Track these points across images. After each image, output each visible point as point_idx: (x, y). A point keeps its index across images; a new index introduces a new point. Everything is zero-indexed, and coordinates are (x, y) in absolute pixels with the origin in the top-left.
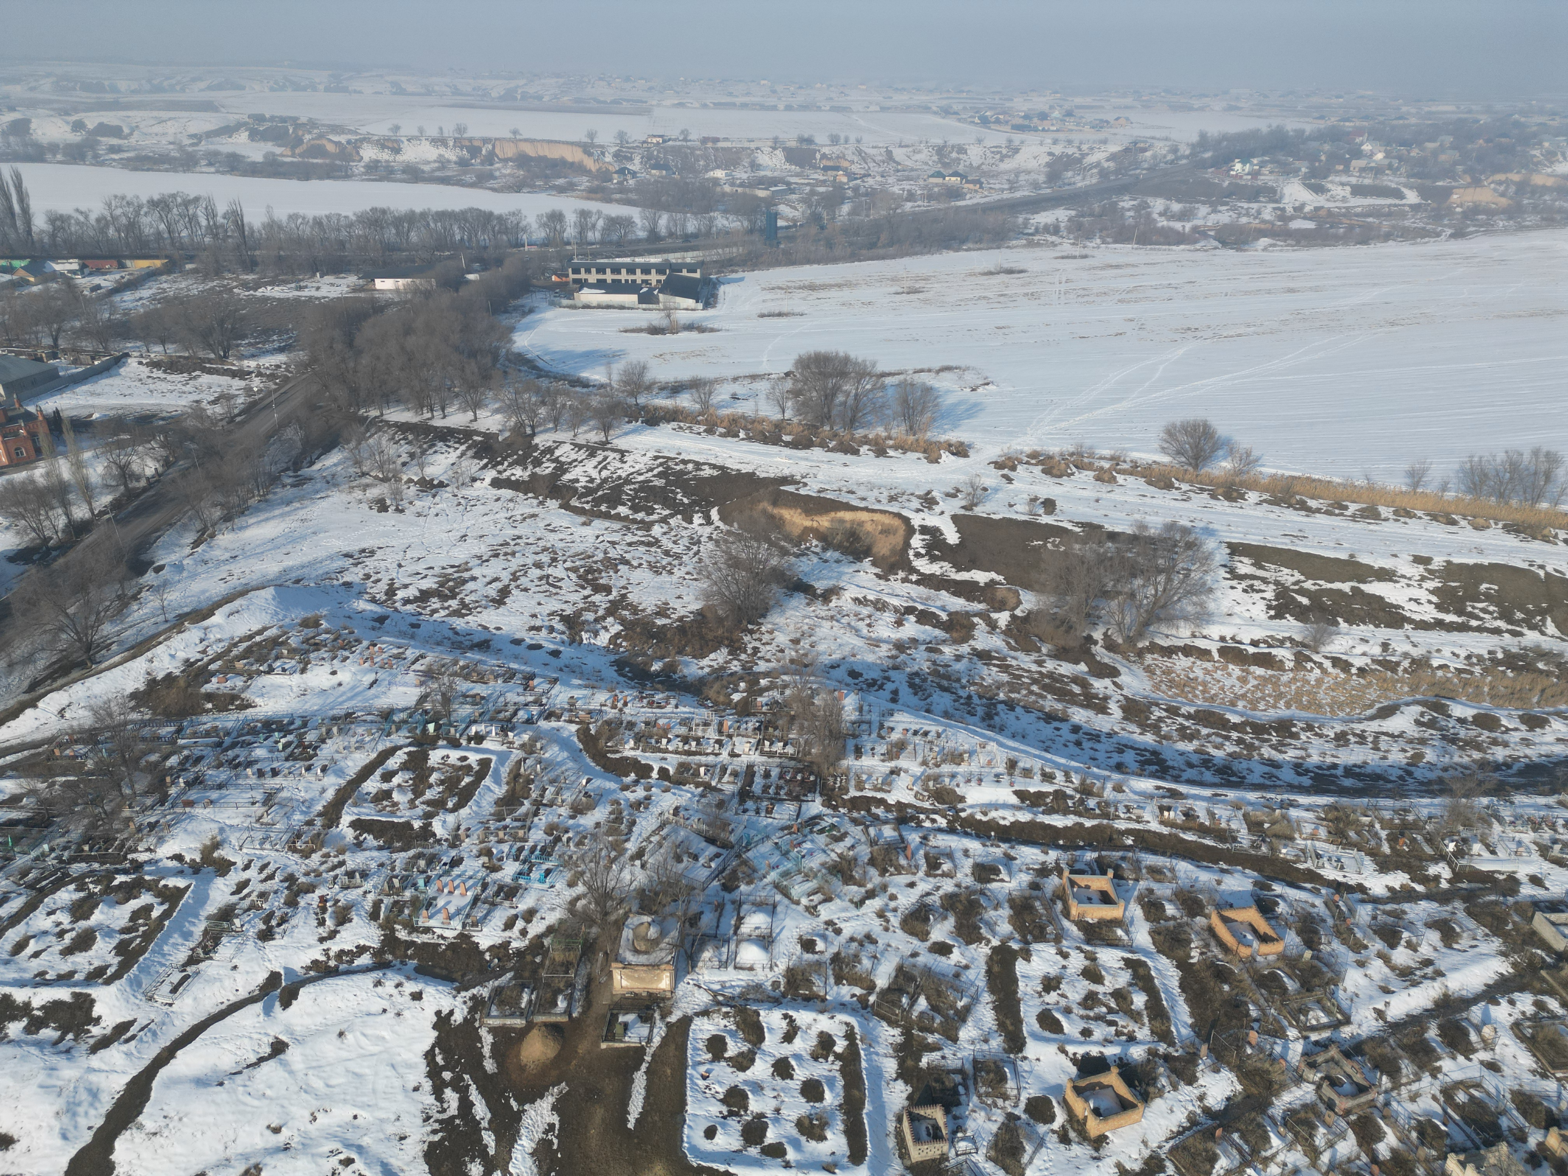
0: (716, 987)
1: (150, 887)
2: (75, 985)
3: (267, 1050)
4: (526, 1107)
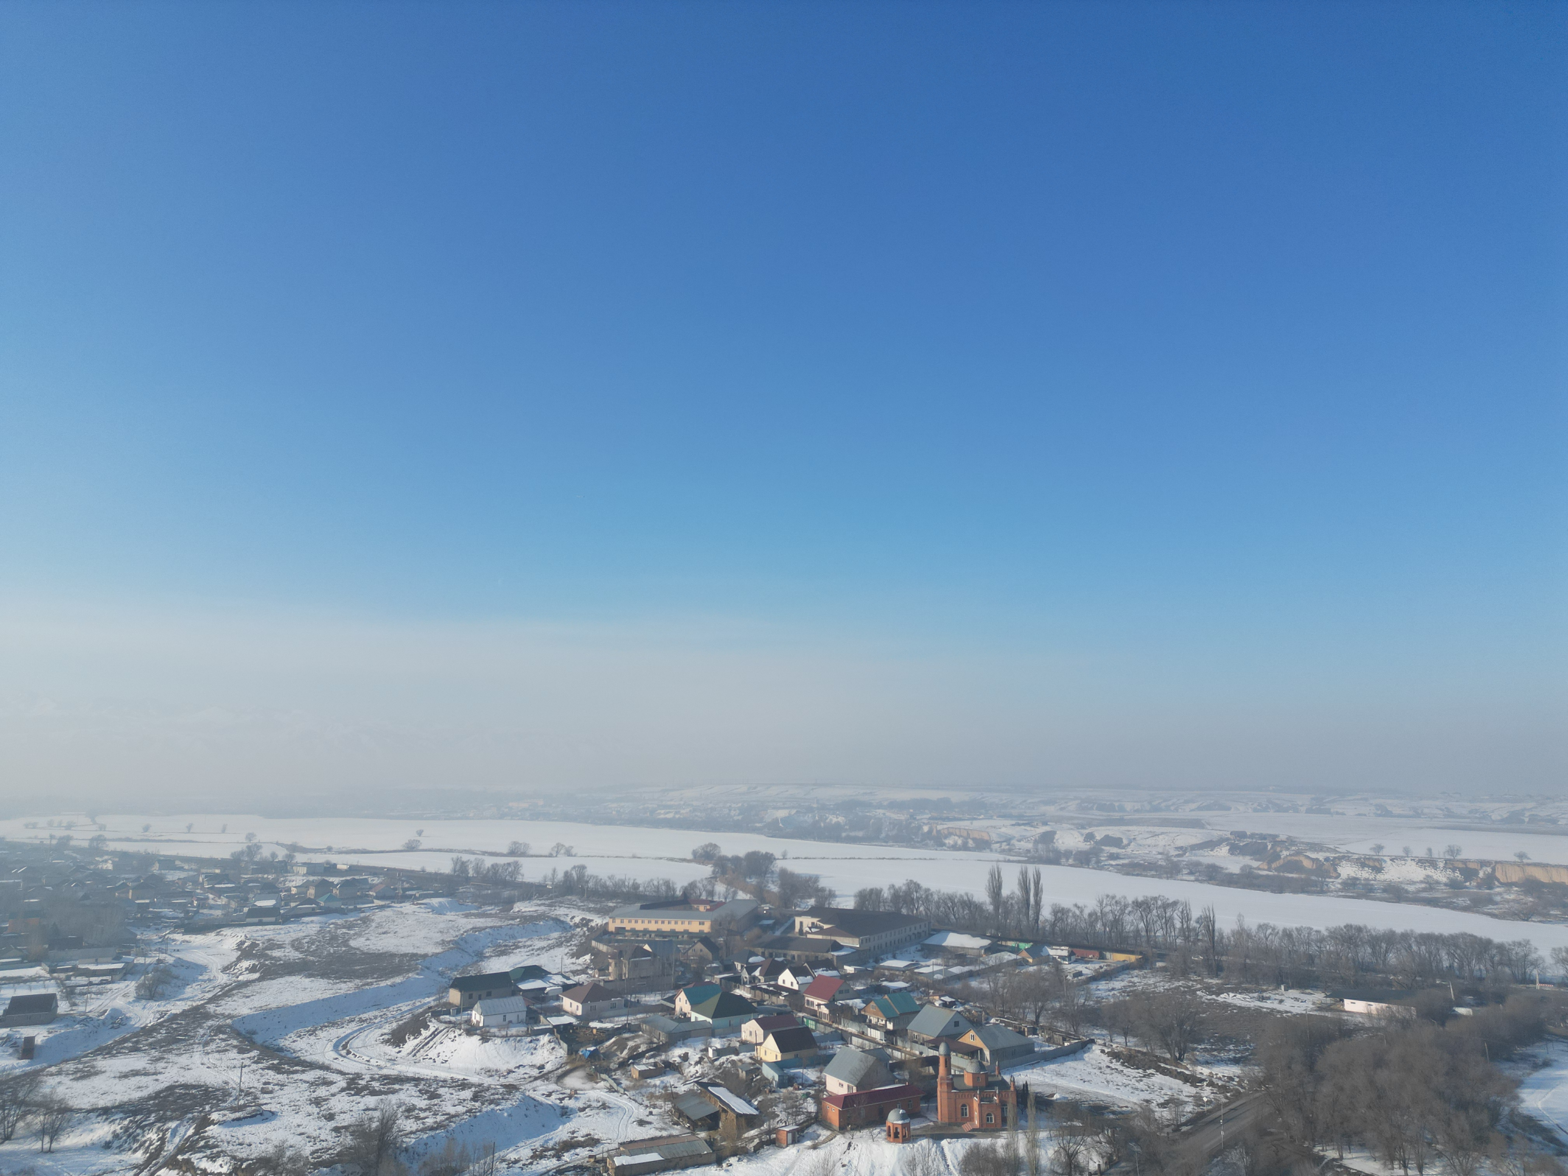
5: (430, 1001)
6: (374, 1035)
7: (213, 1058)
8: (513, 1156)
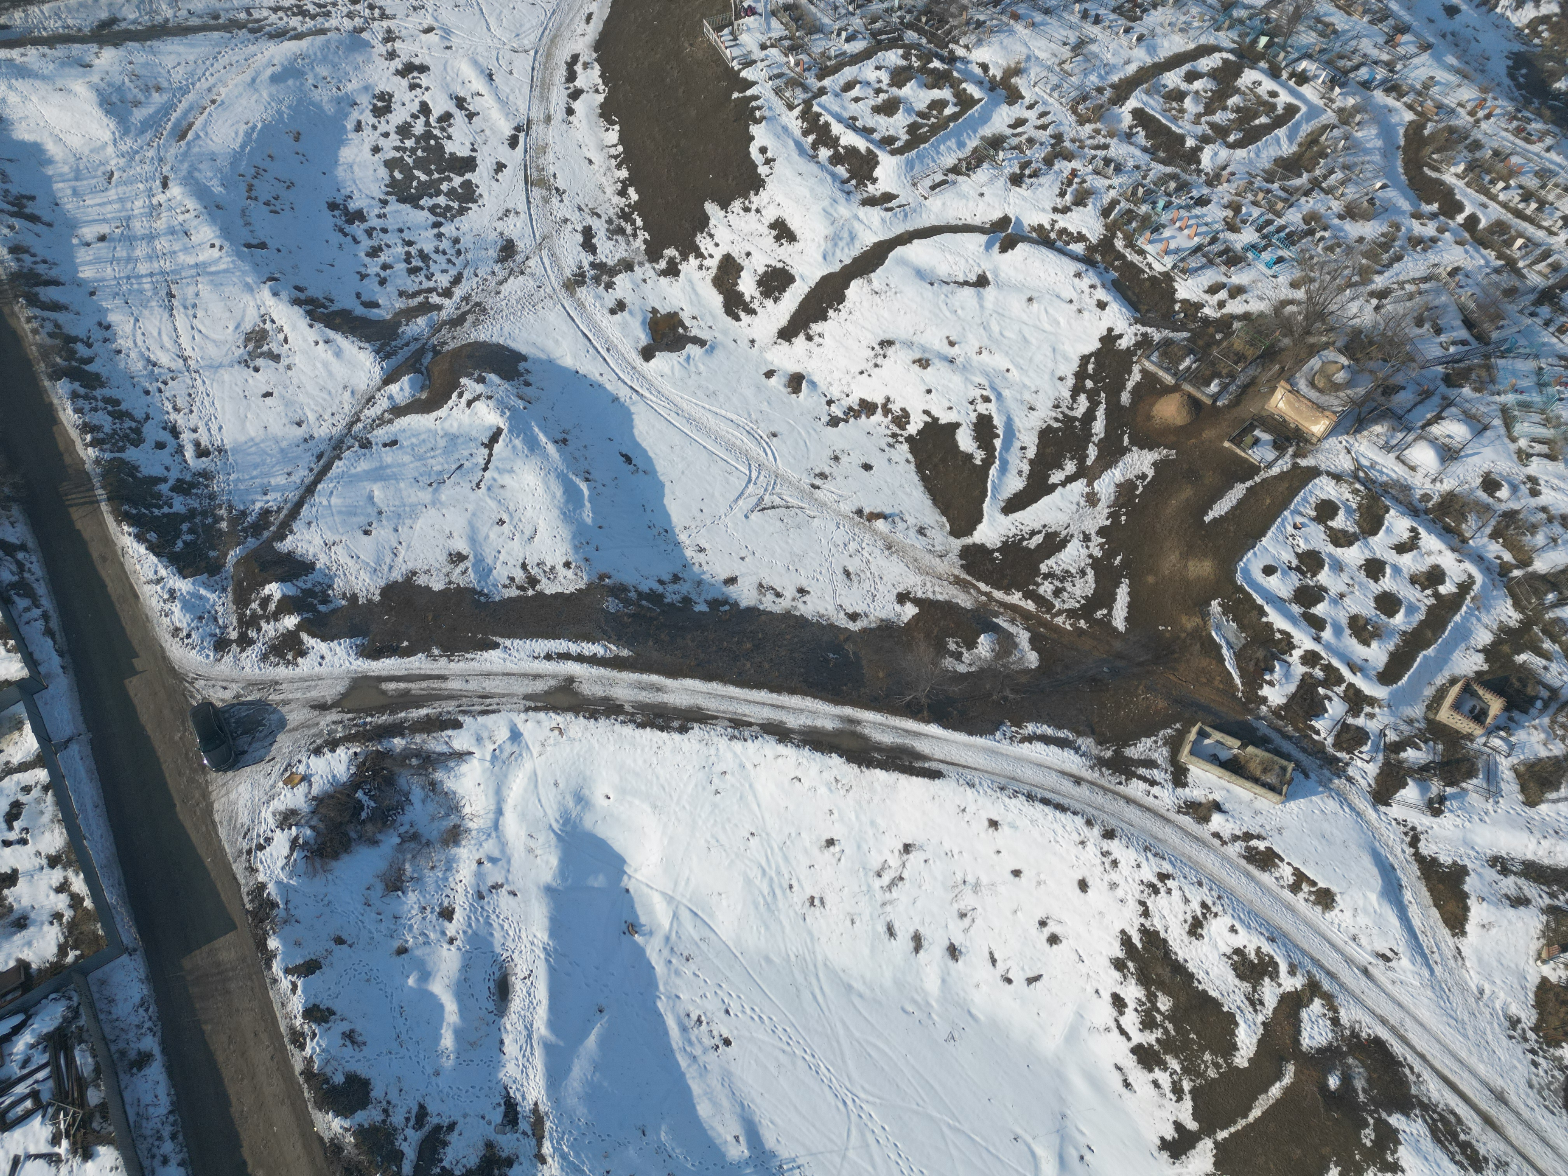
0: (1365, 462)
1: (954, 85)
2: (871, 141)
3: (973, 278)
4: (1134, 449)
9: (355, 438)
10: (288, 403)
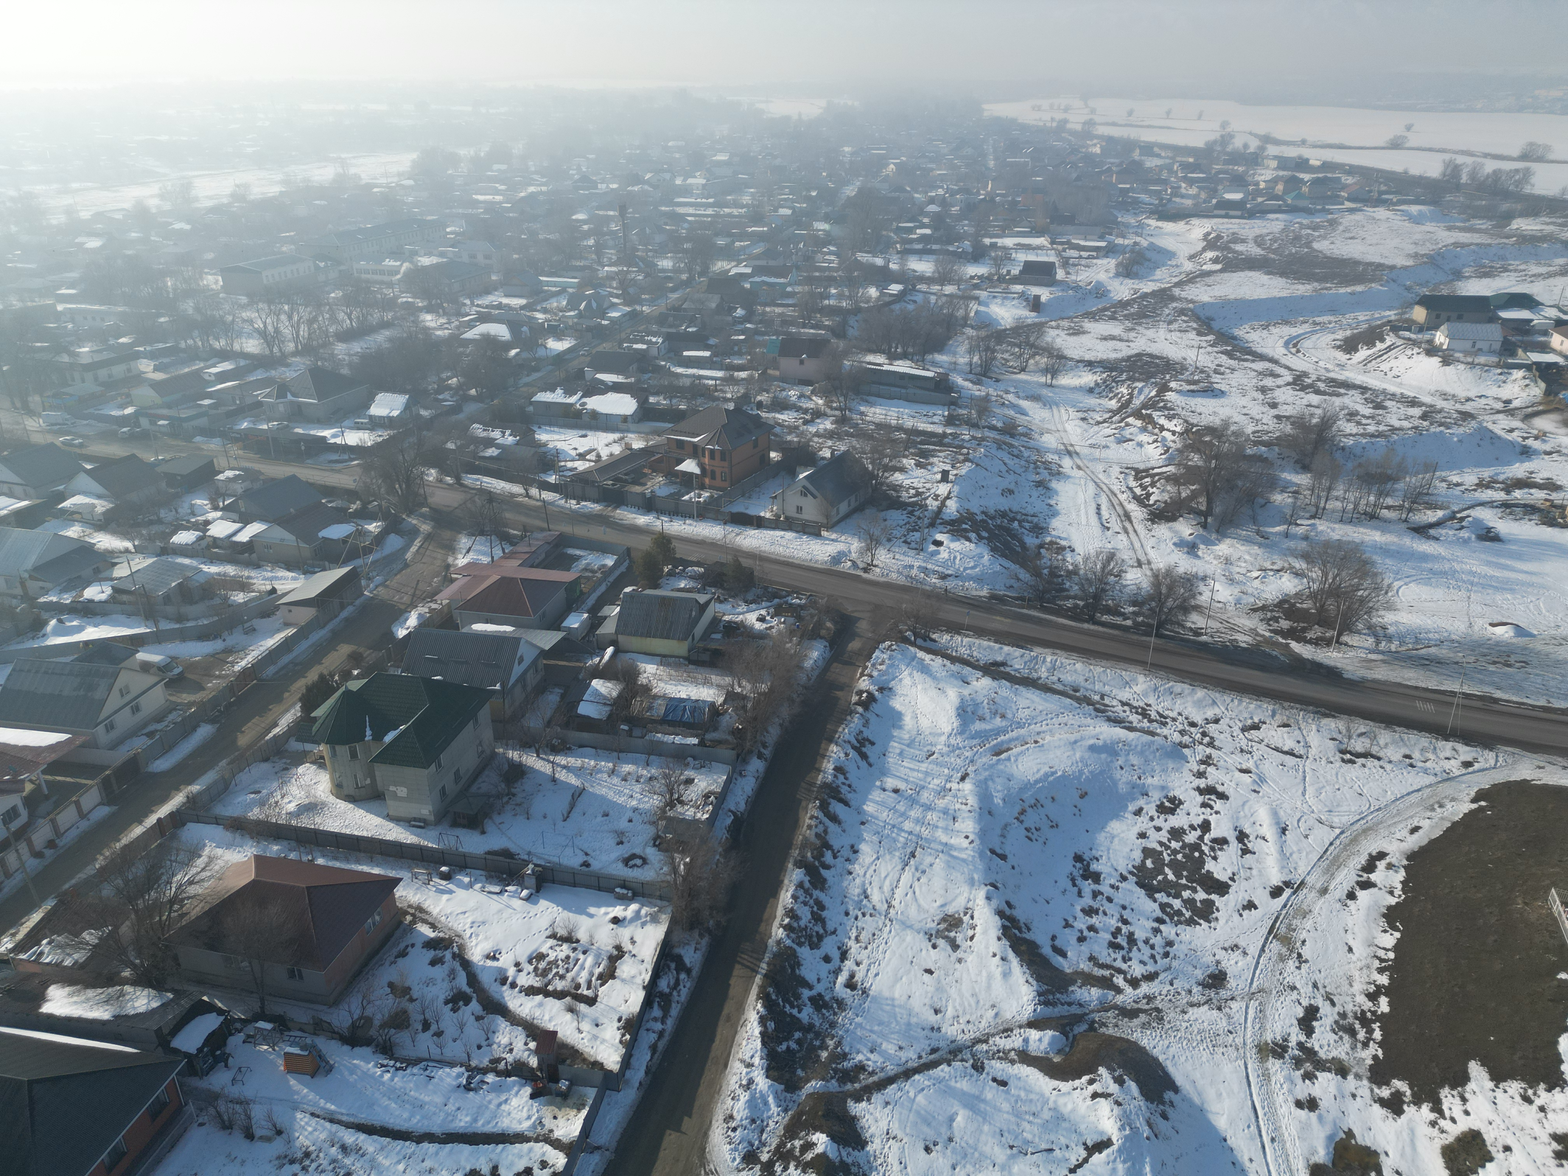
5: (1391, 314)
6: (1326, 339)
7: (1175, 336)
8: (1455, 479)
9: (973, 1055)
10: (939, 989)
